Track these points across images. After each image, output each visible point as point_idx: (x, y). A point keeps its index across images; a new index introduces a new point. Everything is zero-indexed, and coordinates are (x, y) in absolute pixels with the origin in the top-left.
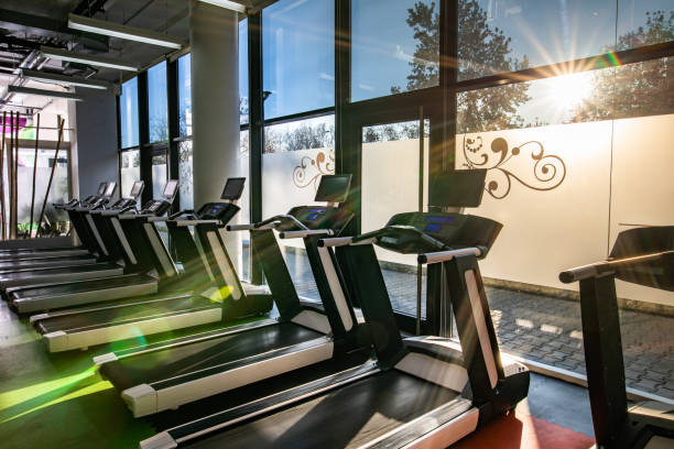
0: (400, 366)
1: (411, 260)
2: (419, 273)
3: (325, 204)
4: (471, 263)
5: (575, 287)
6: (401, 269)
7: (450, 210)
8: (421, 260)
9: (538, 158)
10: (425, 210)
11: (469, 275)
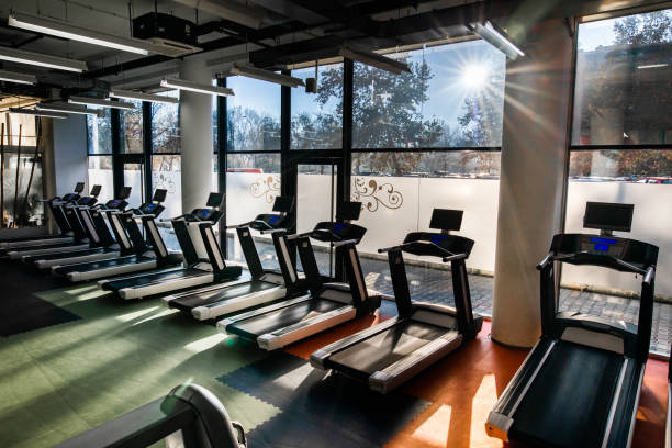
0: (322, 296)
1: (327, 245)
2: (331, 252)
3: (278, 213)
4: (352, 246)
5: (386, 254)
6: (321, 250)
7: (345, 221)
8: (332, 245)
9: (391, 192)
10: (335, 220)
11: (352, 252)
